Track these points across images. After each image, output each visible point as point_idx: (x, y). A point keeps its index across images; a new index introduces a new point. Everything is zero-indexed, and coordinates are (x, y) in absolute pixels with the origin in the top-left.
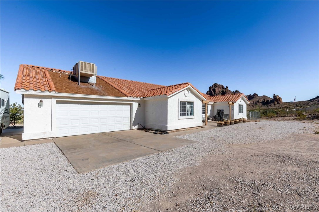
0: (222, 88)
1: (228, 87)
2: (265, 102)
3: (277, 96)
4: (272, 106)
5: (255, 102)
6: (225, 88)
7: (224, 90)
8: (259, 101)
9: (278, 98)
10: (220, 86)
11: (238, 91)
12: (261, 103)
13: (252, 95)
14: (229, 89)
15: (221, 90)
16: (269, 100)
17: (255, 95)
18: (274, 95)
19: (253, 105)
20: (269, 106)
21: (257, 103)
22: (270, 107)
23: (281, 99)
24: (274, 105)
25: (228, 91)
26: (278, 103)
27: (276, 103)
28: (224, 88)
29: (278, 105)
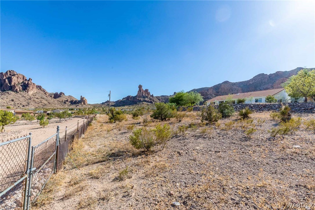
0: (23, 78)
1: (31, 80)
2: (74, 101)
3: (83, 98)
4: (80, 106)
5: (64, 101)
6: (28, 79)
7: (27, 82)
8: (68, 100)
9: (84, 99)
10: (20, 76)
11: (40, 86)
12: (69, 102)
13: (59, 93)
14: (32, 81)
15: (21, 81)
16: (77, 101)
17: (61, 93)
18: (81, 96)
19: (62, 103)
20: (77, 105)
21: (66, 102)
22: (78, 107)
23: (87, 100)
24: (81, 105)
25: (33, 84)
26: (84, 104)
27: (83, 103)
28: (26, 80)
29: (84, 105)
